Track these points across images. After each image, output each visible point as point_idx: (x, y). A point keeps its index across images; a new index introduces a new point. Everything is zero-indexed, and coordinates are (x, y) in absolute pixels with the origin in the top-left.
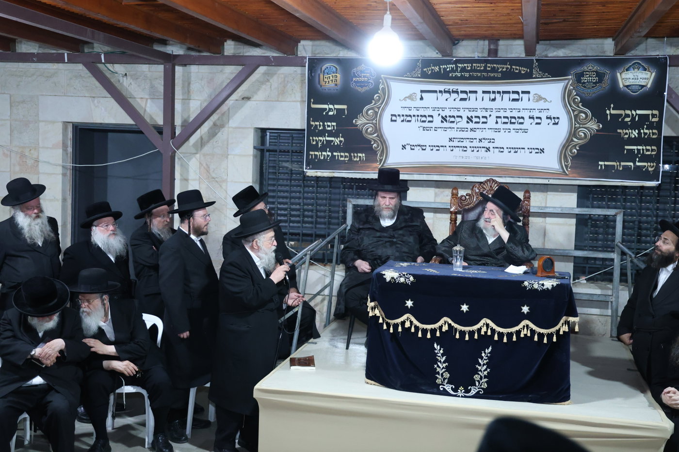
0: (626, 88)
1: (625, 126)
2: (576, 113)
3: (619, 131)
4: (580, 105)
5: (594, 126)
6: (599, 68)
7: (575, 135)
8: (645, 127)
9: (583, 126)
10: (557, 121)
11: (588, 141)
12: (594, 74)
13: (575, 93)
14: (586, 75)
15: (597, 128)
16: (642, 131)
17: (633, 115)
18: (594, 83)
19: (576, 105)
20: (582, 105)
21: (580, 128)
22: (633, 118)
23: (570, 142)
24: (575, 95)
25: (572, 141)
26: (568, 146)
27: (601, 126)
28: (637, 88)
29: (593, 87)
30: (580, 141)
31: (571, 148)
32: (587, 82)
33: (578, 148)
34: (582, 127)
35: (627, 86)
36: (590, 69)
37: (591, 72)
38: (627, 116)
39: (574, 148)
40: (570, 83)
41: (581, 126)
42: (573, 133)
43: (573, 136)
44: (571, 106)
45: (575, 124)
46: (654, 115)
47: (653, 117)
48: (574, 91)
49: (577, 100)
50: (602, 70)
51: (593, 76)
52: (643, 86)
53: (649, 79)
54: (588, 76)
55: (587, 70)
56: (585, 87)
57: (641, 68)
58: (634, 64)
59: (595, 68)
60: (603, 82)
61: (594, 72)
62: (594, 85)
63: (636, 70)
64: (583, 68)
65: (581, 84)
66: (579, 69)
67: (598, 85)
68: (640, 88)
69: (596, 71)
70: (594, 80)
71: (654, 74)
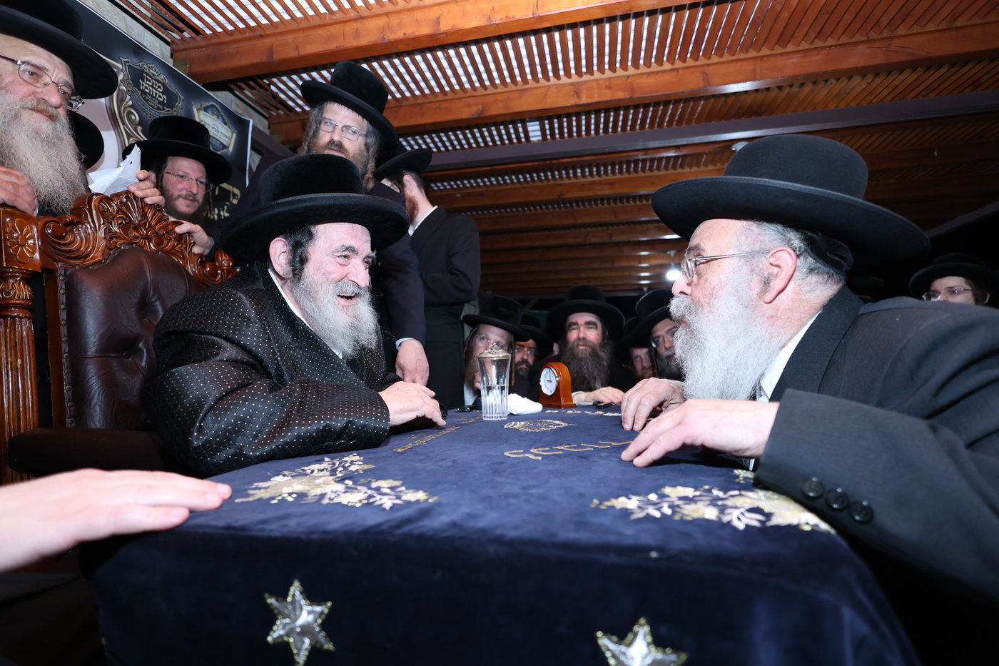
4: (139, 128)
6: (167, 82)
8: (226, 207)
12: (159, 87)
13: (130, 103)
14: (148, 80)
16: (222, 213)
18: (160, 102)
19: (134, 126)
20: (142, 131)
24: (131, 107)
28: (218, 144)
29: (159, 109)
32: (149, 93)
36: (154, 75)
37: (156, 80)
44: (124, 123)
46: (235, 195)
47: (234, 198)
48: (128, 97)
49: (133, 117)
50: (173, 88)
51: (159, 89)
52: (225, 147)
53: (230, 139)
54: (150, 84)
55: (147, 71)
56: (146, 101)
57: (220, 118)
58: (212, 106)
59: (161, 77)
60: (175, 109)
61: (159, 82)
62: (162, 107)
63: (215, 117)
64: (140, 64)
65: (139, 92)
66: (135, 62)
67: (167, 109)
68: (221, 147)
69: (163, 84)
70: (160, 96)
71: (234, 135)
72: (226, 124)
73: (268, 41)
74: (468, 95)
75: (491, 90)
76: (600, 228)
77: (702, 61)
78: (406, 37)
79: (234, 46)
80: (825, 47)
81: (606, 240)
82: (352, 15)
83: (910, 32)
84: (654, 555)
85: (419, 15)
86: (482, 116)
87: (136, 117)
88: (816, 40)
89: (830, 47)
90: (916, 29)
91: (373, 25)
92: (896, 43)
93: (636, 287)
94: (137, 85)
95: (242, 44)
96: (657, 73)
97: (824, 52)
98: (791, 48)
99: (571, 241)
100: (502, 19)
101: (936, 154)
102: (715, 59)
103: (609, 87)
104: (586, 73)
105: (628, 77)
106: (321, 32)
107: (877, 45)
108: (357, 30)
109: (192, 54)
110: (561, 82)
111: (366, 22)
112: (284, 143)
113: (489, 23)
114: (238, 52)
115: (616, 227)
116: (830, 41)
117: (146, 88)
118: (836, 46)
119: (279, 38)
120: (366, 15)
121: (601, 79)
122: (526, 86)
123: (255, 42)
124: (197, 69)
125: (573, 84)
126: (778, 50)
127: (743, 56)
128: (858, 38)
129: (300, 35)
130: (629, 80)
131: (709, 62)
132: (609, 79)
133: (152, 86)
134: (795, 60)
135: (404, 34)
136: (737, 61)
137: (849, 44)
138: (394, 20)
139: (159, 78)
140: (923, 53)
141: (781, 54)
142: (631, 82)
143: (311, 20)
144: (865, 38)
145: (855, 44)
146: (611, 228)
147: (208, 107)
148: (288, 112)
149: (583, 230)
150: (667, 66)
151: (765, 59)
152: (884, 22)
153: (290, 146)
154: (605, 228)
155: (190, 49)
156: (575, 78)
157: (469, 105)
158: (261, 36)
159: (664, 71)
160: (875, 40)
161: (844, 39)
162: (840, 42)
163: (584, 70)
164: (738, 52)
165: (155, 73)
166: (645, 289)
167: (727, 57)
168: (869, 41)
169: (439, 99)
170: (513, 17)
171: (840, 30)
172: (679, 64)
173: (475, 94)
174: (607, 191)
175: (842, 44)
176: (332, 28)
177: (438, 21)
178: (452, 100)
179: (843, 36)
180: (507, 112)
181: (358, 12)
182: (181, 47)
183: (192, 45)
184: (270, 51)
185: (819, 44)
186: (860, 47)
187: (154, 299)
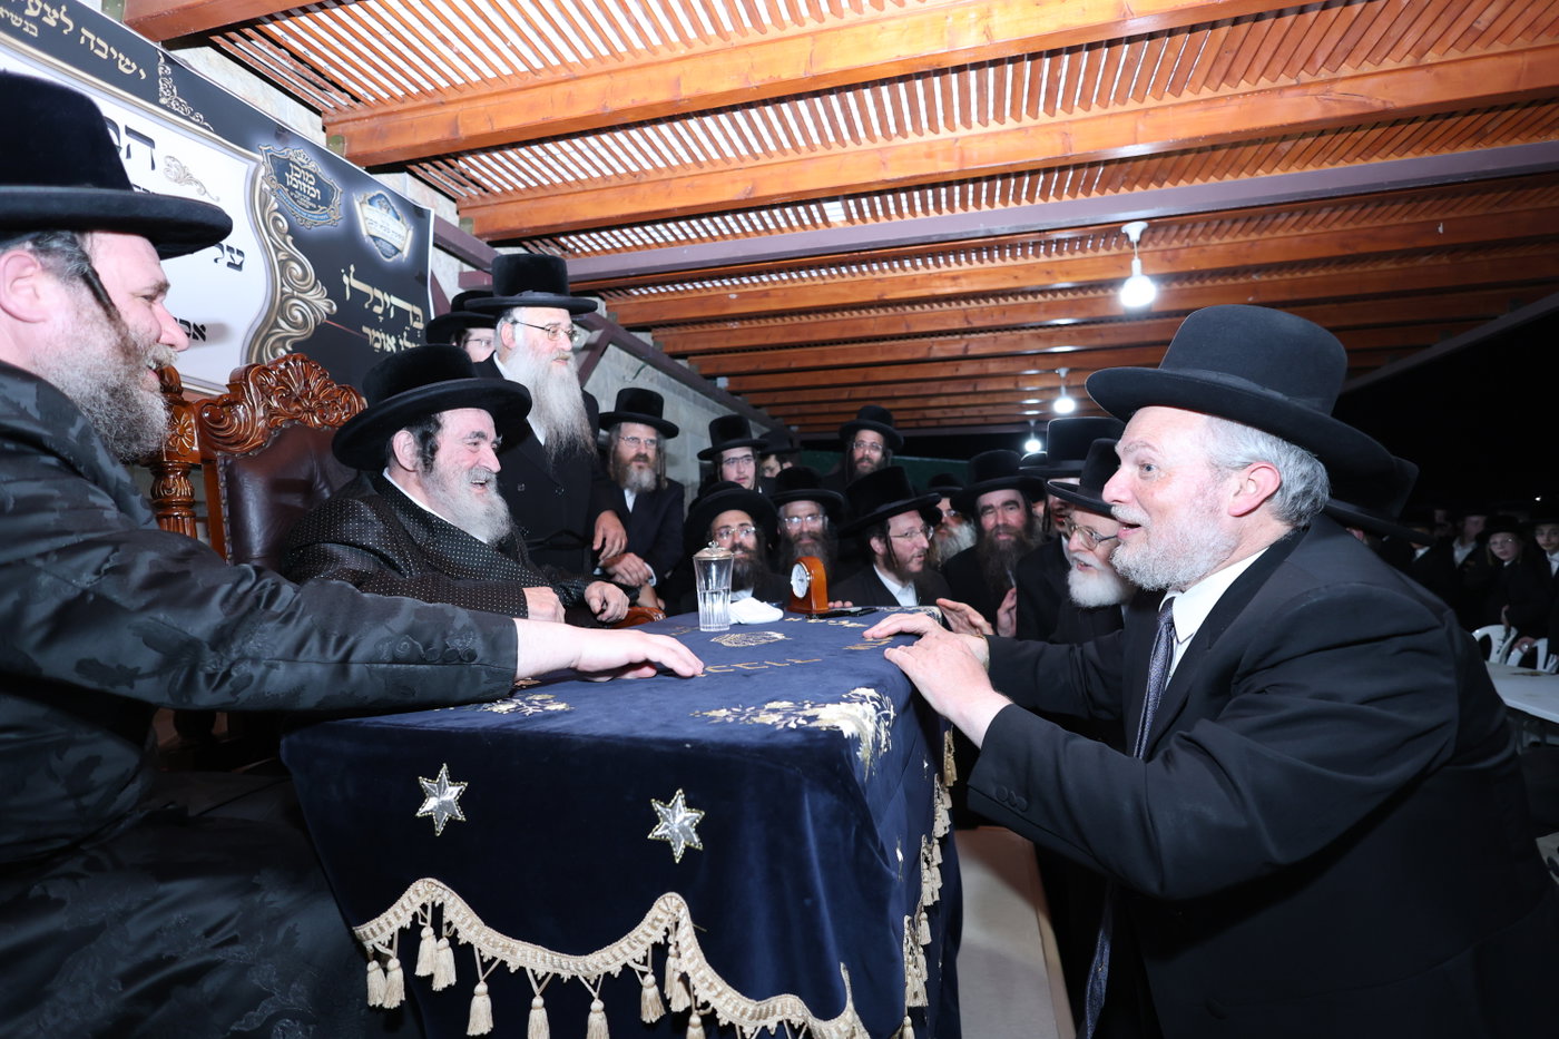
0: (371, 240)
1: (372, 321)
2: (282, 256)
3: (365, 329)
4: (289, 238)
5: (320, 303)
6: (319, 169)
7: (282, 311)
8: (405, 334)
9: (300, 295)
10: (238, 259)
11: (310, 335)
12: (310, 179)
13: (276, 206)
14: (295, 171)
15: (327, 310)
16: (401, 341)
17: (385, 303)
18: (312, 200)
19: (282, 236)
20: (293, 242)
21: (293, 297)
22: (386, 312)
23: (270, 330)
24: (277, 210)
25: (277, 325)
26: (268, 336)
27: (335, 308)
28: (389, 248)
29: (311, 209)
30: (295, 332)
31: (274, 343)
32: (298, 190)
33: (290, 348)
34: (298, 298)
35: (375, 238)
36: (303, 164)
37: (305, 170)
38: (377, 301)
39: (278, 344)
40: (262, 172)
41: (295, 293)
42: (277, 308)
43: (277, 314)
44: (270, 234)
45: (283, 285)
46: (415, 316)
47: (415, 320)
48: (273, 198)
49: (281, 225)
50: (328, 177)
51: (310, 182)
52: (398, 251)
53: (405, 239)
54: (299, 176)
55: (295, 160)
56: (295, 200)
57: (391, 211)
58: (380, 196)
59: (312, 166)
60: (331, 207)
61: (310, 172)
62: (315, 206)
63: (384, 211)
64: (285, 151)
65: (287, 190)
66: (277, 149)
67: (322, 208)
68: (393, 251)
69: (315, 175)
70: (311, 192)
71: (411, 233)
72: (398, 218)
73: (450, 110)
74: (732, 166)
75: (764, 160)
76: (949, 337)
77: (1061, 115)
78: (635, 105)
79: (407, 116)
80: (1237, 95)
81: (960, 353)
82: (564, 74)
83: (1359, 72)
84: (688, 746)
85: (653, 73)
86: (752, 196)
87: (283, 224)
88: (1223, 84)
89: (1245, 94)
90: (1368, 68)
91: (591, 86)
92: (1339, 87)
93: (1016, 419)
94: (282, 180)
95: (418, 114)
96: (996, 134)
97: (1236, 101)
98: (1187, 96)
99: (907, 356)
100: (763, 80)
101: (1441, 230)
102: (1079, 113)
103: (929, 155)
104: (896, 135)
105: (957, 140)
106: (522, 97)
107: (1312, 90)
108: (570, 95)
109: (351, 128)
110: (861, 148)
111: (581, 83)
112: (479, 236)
113: (746, 86)
114: (412, 125)
115: (973, 336)
116: (1244, 86)
117: (294, 182)
118: (1253, 93)
119: (465, 106)
120: (581, 74)
121: (918, 143)
122: (813, 155)
123: (434, 111)
124: (358, 149)
125: (879, 150)
126: (1169, 99)
127: (1118, 108)
128: (1283, 80)
129: (494, 101)
130: (958, 144)
131: (1070, 117)
132: (930, 144)
133: (301, 179)
134: (1195, 114)
135: (633, 101)
136: (1111, 115)
137: (1271, 90)
138: (620, 80)
139: (309, 167)
140: (1378, 105)
141: (1173, 106)
142: (960, 147)
143: (506, 80)
144: (1294, 82)
145: (1281, 89)
146: (966, 336)
147: (374, 198)
148: (484, 193)
149: (925, 340)
150: (1010, 123)
151: (1151, 112)
152: (1320, 58)
153: (487, 239)
154: (957, 337)
155: (348, 121)
156: (881, 142)
157: (734, 182)
158: (442, 103)
159: (1006, 132)
160: (1307, 85)
161: (1264, 83)
162: (1259, 87)
163: (893, 130)
164: (1111, 102)
165: (304, 161)
166: (1032, 423)
167: (1096, 109)
168: (1300, 85)
169: (691, 172)
170: (779, 77)
171: (1257, 68)
172: (1027, 120)
173: (742, 165)
174: (950, 289)
175: (1261, 91)
176: (536, 92)
177: (677, 83)
178: (710, 173)
179: (1263, 78)
180: (786, 191)
181: (570, 71)
182: (337, 119)
183: (350, 116)
184: (454, 124)
185: (1226, 89)
186: (1288, 93)
187: (321, 487)
